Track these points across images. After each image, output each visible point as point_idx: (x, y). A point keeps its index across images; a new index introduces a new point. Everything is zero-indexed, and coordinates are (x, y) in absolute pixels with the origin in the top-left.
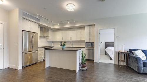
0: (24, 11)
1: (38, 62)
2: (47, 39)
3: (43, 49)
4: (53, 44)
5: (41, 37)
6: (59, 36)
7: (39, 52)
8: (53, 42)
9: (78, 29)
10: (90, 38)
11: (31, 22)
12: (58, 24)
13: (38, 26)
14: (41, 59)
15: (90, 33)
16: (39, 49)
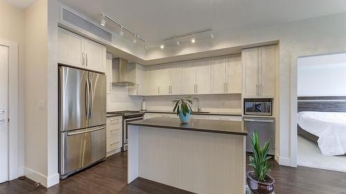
0: (63, 7)
1: (107, 156)
2: (129, 90)
3: (120, 118)
4: (144, 104)
5: (114, 85)
6: (162, 83)
7: (109, 128)
8: (145, 98)
9: (217, 61)
10: (259, 87)
11: (87, 41)
12: (162, 47)
13: (105, 53)
14: (114, 147)
15: (259, 71)
16: (108, 121)
